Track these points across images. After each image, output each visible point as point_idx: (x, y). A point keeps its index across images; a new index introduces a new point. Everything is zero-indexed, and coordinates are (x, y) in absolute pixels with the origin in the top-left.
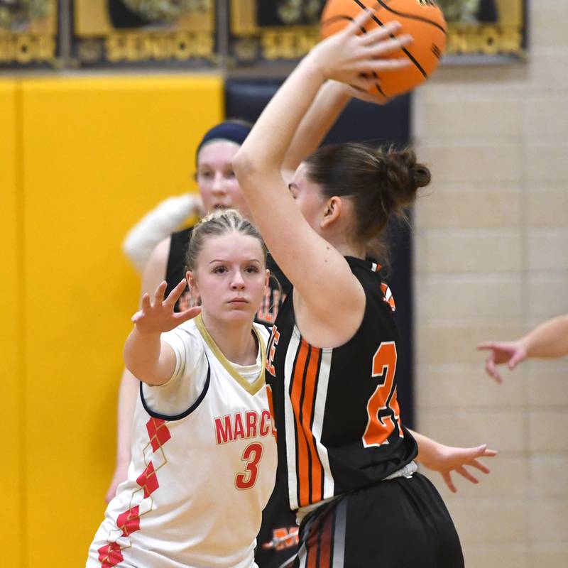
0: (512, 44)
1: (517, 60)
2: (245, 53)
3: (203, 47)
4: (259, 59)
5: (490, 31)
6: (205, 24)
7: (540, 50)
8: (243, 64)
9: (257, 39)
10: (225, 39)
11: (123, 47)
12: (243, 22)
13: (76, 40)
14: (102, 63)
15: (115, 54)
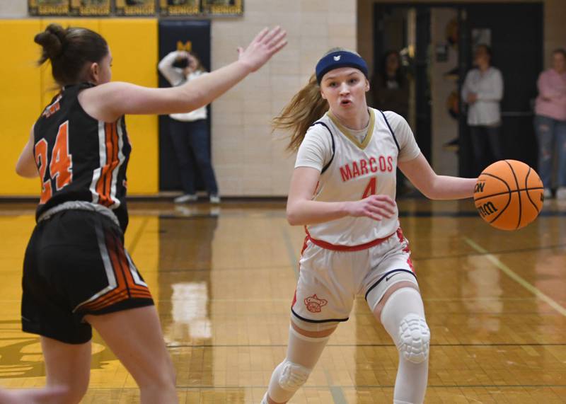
0: (239, 10)
1: (240, 15)
2: (164, 12)
3: (152, 11)
4: (168, 15)
5: (233, 7)
6: (152, 5)
7: (248, 12)
8: (164, 16)
9: (167, 9)
10: (158, 8)
11: (130, 11)
12: (164, 4)
13: (116, 9)
14: (123, 15)
15: (127, 12)
